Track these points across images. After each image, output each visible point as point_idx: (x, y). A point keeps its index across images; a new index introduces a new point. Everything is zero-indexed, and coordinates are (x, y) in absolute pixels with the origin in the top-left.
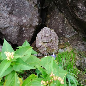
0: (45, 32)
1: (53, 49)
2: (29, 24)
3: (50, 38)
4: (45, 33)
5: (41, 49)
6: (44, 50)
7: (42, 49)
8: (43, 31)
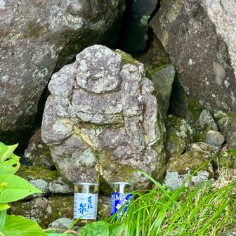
0: (92, 69)
1: (124, 162)
2: (23, 22)
3: (115, 105)
4: (88, 74)
5: (63, 157)
6: (78, 164)
7: (70, 156)
8: (83, 62)
